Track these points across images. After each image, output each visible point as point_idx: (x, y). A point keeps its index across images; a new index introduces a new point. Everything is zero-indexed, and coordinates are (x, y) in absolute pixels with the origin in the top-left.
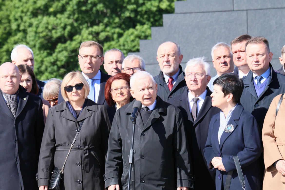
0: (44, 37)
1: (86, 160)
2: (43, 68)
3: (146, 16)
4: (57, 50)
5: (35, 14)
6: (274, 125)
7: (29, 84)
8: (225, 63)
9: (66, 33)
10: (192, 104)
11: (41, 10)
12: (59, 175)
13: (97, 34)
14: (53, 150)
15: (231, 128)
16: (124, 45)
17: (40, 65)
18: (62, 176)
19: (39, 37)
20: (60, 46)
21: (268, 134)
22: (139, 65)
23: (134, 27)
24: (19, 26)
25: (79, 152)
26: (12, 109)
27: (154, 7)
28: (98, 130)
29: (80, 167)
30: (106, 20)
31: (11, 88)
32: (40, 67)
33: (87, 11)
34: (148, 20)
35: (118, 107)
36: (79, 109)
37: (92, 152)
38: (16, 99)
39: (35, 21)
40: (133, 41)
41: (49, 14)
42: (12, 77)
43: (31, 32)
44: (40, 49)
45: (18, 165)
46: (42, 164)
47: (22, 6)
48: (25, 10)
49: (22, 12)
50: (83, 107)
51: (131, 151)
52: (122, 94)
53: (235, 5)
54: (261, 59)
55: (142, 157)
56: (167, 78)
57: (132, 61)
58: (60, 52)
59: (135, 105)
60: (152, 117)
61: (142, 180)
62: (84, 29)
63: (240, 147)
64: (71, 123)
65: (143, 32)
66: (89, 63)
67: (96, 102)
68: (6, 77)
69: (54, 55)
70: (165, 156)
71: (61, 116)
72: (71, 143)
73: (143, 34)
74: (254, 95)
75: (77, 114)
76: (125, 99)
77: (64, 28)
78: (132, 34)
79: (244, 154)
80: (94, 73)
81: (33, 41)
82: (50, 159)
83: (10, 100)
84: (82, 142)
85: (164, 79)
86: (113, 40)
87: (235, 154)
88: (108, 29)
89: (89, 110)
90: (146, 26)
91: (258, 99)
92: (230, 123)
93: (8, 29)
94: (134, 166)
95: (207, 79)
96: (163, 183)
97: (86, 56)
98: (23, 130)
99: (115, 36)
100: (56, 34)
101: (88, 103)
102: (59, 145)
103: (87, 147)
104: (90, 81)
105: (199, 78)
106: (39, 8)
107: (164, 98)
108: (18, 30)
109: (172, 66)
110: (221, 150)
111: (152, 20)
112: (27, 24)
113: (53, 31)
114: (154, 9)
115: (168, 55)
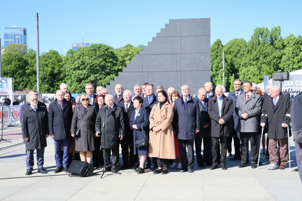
0: (78, 77)
1: (89, 125)
2: (77, 88)
3: (114, 72)
4: (82, 82)
5: (74, 70)
6: (153, 115)
7: (69, 97)
8: (138, 91)
9: (85, 76)
10: (125, 106)
11: (77, 68)
12: (79, 130)
13: (97, 77)
14: (77, 121)
15: (139, 115)
16: (106, 81)
17: (76, 87)
18: (80, 130)
19: (76, 78)
20: (83, 81)
21: (151, 118)
22: (107, 92)
23: (109, 75)
24: (69, 74)
25: (86, 122)
26: (61, 107)
27: (117, 68)
28: (93, 114)
29: (86, 127)
30: (100, 72)
31: (61, 99)
32: (76, 88)
33: (93, 69)
34: (115, 73)
35: (100, 107)
36: (86, 107)
37: (91, 122)
38: (63, 103)
39: (74, 72)
40: (109, 80)
41: (79, 70)
42: (62, 95)
43: (73, 76)
44: (76, 82)
45: (64, 126)
46: (72, 126)
47: (70, 66)
48: (71, 68)
49: (70, 69)
50: (88, 106)
51: (104, 123)
52: (101, 102)
53: (143, 70)
54: (150, 91)
55: (107, 124)
56: (118, 97)
57: (104, 91)
58: (83, 83)
59: (106, 106)
60: (112, 110)
61: (107, 133)
62: (92, 75)
63: (142, 121)
64: (83, 112)
65: (113, 77)
66: (90, 91)
67: (92, 105)
68: (60, 95)
69: (81, 84)
70: (116, 124)
71: (79, 110)
72: (83, 119)
73: (113, 78)
74: (148, 104)
75: (85, 109)
76: (102, 104)
77: (85, 75)
78: (109, 78)
79: (144, 123)
80: (91, 95)
81: (74, 79)
82: (75, 124)
83: (61, 103)
84: (87, 118)
85: (117, 97)
86: (102, 79)
87: (141, 124)
88: (100, 75)
89: (89, 107)
90: (114, 75)
91: (149, 105)
92: (139, 113)
93: (65, 74)
94: (105, 128)
95: (131, 97)
96: (114, 134)
97: (89, 88)
98: (65, 114)
99: (103, 78)
100: (82, 77)
101: (89, 105)
102: (79, 120)
103: (89, 120)
104: (90, 97)
105: (128, 97)
106: (76, 68)
107: (117, 104)
108: (69, 75)
109: (121, 92)
110: (136, 122)
111: (116, 73)
112: (72, 73)
113: (81, 76)
114: (116, 69)
115: (119, 89)
